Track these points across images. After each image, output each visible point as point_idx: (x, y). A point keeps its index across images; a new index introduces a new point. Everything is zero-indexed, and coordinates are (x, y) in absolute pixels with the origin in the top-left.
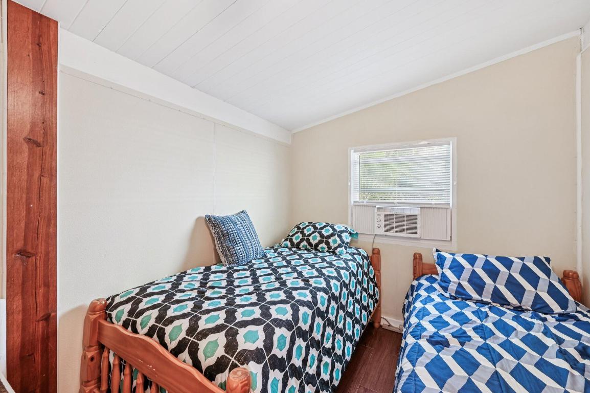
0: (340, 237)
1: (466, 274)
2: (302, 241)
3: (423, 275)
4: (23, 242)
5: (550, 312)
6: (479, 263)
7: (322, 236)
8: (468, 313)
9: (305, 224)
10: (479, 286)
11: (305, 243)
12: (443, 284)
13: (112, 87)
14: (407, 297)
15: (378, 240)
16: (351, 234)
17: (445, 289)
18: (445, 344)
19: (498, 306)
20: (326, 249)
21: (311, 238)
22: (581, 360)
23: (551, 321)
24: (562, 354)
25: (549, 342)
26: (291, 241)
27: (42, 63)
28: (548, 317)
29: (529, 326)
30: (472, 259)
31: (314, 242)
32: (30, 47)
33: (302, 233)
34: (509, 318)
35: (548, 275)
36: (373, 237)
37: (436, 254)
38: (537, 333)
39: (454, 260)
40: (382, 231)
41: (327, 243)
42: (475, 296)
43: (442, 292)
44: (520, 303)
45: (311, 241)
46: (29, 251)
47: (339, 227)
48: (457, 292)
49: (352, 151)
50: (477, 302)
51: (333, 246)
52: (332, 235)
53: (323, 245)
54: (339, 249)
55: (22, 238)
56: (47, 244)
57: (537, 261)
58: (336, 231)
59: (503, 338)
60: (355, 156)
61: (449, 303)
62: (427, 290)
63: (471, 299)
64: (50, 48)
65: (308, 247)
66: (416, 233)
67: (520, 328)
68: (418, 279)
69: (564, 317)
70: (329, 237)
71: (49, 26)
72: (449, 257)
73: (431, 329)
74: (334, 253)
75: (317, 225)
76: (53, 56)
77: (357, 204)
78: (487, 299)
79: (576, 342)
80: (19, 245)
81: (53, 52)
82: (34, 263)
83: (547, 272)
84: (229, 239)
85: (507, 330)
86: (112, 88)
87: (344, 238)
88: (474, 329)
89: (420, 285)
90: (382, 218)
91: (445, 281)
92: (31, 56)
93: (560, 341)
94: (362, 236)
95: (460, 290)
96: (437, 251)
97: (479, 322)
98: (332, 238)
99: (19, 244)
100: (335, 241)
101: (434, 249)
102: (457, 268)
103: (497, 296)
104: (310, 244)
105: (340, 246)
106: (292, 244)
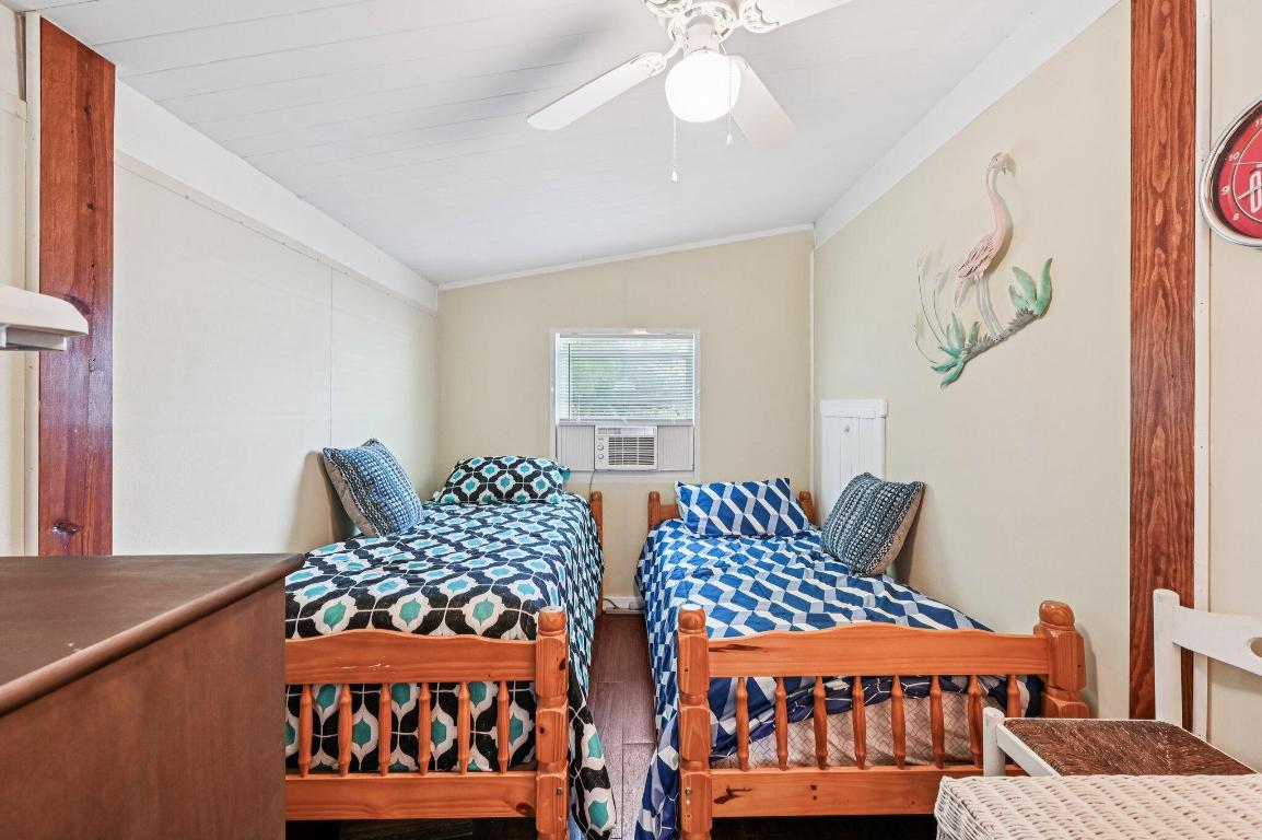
0: (548, 477)
1: (715, 508)
2: (481, 489)
3: (662, 522)
4: (63, 504)
5: (790, 533)
6: (728, 492)
7: (517, 477)
8: (722, 547)
9: (478, 461)
10: (728, 518)
11: (487, 493)
12: (692, 524)
13: (189, 195)
14: (642, 556)
15: (598, 479)
16: (561, 471)
17: (694, 529)
18: (709, 574)
19: (747, 538)
20: (528, 498)
21: (498, 483)
22: (811, 562)
23: (791, 540)
24: (800, 560)
25: (791, 555)
26: (458, 491)
27: (91, 145)
28: (789, 538)
29: (774, 548)
30: (719, 489)
31: (504, 490)
32: (74, 115)
33: (479, 477)
34: (758, 545)
35: (788, 496)
36: (590, 475)
37: (678, 490)
38: (782, 550)
39: (702, 493)
40: (603, 464)
41: (529, 489)
42: (725, 531)
43: (692, 534)
44: (766, 529)
45: (500, 487)
46: (74, 521)
47: (543, 463)
48: (707, 530)
49: (557, 335)
50: (728, 537)
51: (540, 492)
52: (535, 475)
53: (522, 492)
54: (550, 496)
55: (63, 496)
56: (99, 507)
57: (779, 483)
58: (539, 467)
59: (756, 560)
60: (560, 343)
61: (701, 542)
62: (673, 535)
63: (721, 535)
64: (103, 117)
65: (494, 498)
66: (652, 463)
67: (768, 551)
68: (657, 527)
69: (801, 535)
70: (530, 478)
71: (101, 73)
72: (695, 490)
73: (692, 568)
74: (544, 502)
75: (503, 461)
76: (107, 133)
77: (565, 424)
78: (737, 532)
79: (809, 551)
80: (58, 510)
81: (107, 126)
82: (80, 546)
83: (787, 493)
84: (376, 491)
85: (758, 554)
86: (187, 197)
87: (554, 478)
88: (732, 558)
89: (661, 535)
90: (606, 443)
91: (693, 518)
92: (75, 133)
93: (798, 553)
94: (576, 475)
95: (710, 527)
96: (680, 485)
97: (734, 553)
98: (536, 480)
99: (57, 506)
100: (541, 484)
101: (677, 483)
102: (705, 502)
103: (747, 528)
104: (498, 494)
105: (550, 491)
106: (463, 498)
